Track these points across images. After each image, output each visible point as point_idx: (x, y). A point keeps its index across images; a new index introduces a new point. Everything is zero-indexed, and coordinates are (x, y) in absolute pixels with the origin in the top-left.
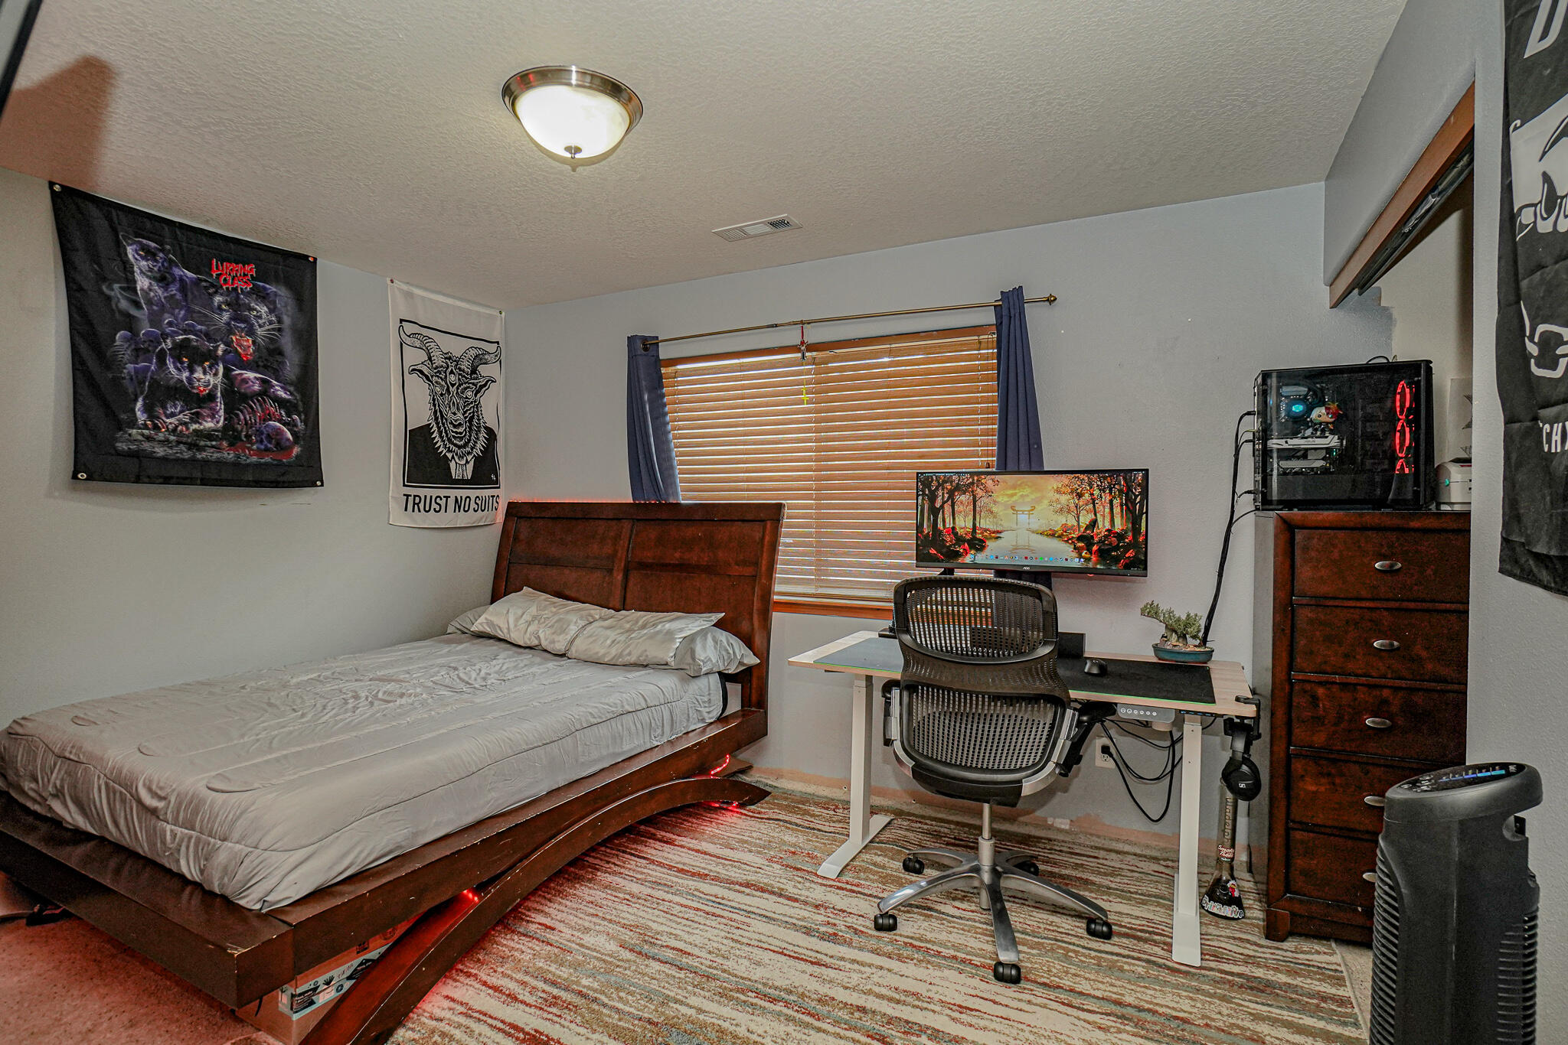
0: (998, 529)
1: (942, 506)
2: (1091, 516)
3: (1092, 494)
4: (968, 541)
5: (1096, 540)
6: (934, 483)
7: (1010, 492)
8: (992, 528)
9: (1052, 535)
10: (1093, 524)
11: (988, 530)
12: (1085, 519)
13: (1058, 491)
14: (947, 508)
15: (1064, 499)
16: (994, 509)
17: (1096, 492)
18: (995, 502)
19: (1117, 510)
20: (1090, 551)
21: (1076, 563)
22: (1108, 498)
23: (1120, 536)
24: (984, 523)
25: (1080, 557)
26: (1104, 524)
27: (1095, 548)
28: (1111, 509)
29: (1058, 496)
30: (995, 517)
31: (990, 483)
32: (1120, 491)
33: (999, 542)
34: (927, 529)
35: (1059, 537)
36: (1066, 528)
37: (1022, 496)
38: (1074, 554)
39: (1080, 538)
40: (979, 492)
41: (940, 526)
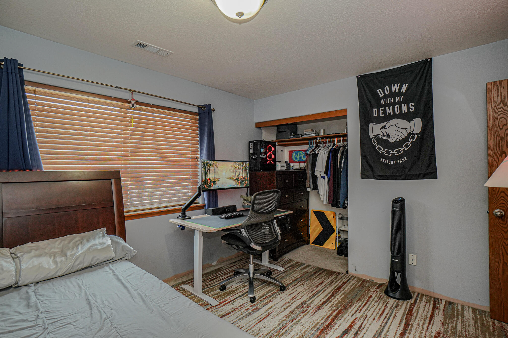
0: (219, 178)
1: (207, 171)
2: (238, 173)
3: (238, 167)
4: (213, 182)
5: (240, 179)
6: (206, 164)
7: (221, 167)
8: (218, 177)
9: (230, 179)
10: (239, 175)
11: (217, 178)
12: (237, 174)
13: (231, 167)
14: (208, 171)
15: (233, 168)
16: (218, 172)
17: (239, 167)
18: (218, 170)
19: (244, 171)
20: (238, 182)
21: (235, 186)
22: (242, 168)
23: (244, 178)
24: (216, 176)
25: (236, 184)
26: (241, 175)
27: (239, 182)
28: (242, 171)
29: (231, 168)
30: (218, 174)
31: (217, 164)
32: (244, 167)
33: (219, 181)
34: (204, 179)
35: (232, 179)
36: (233, 177)
37: (224, 168)
38: (235, 184)
39: (236, 179)
40: (215, 167)
41: (207, 178)
